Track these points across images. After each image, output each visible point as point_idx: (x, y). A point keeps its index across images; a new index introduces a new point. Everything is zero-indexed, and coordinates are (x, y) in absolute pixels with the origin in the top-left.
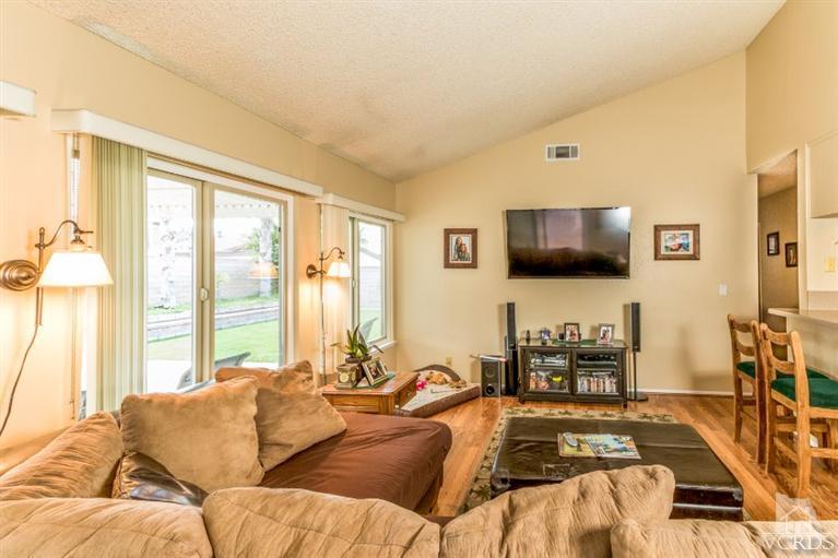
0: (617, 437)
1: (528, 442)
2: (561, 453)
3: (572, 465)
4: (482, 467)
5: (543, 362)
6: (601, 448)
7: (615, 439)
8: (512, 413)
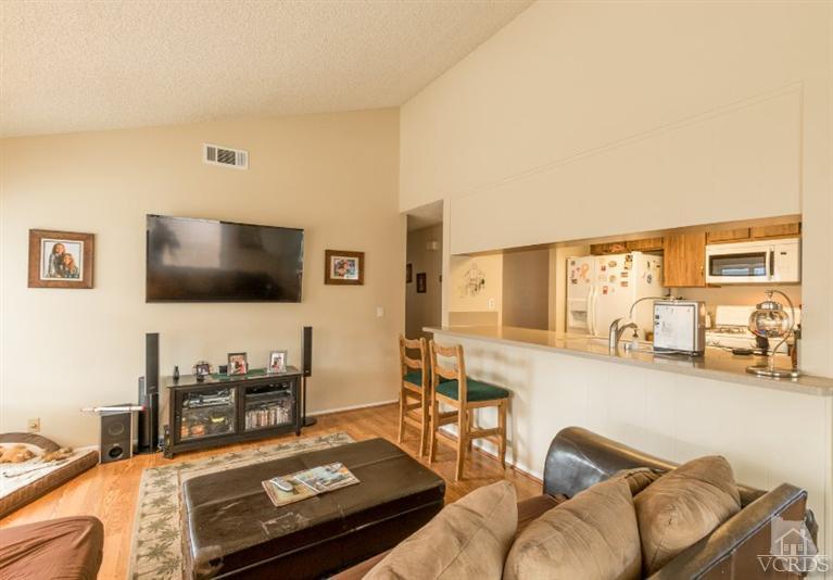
0: (328, 467)
1: (228, 502)
2: (276, 503)
3: (296, 513)
4: (139, 557)
5: (201, 402)
6: (318, 483)
7: (328, 470)
8: (160, 474)
